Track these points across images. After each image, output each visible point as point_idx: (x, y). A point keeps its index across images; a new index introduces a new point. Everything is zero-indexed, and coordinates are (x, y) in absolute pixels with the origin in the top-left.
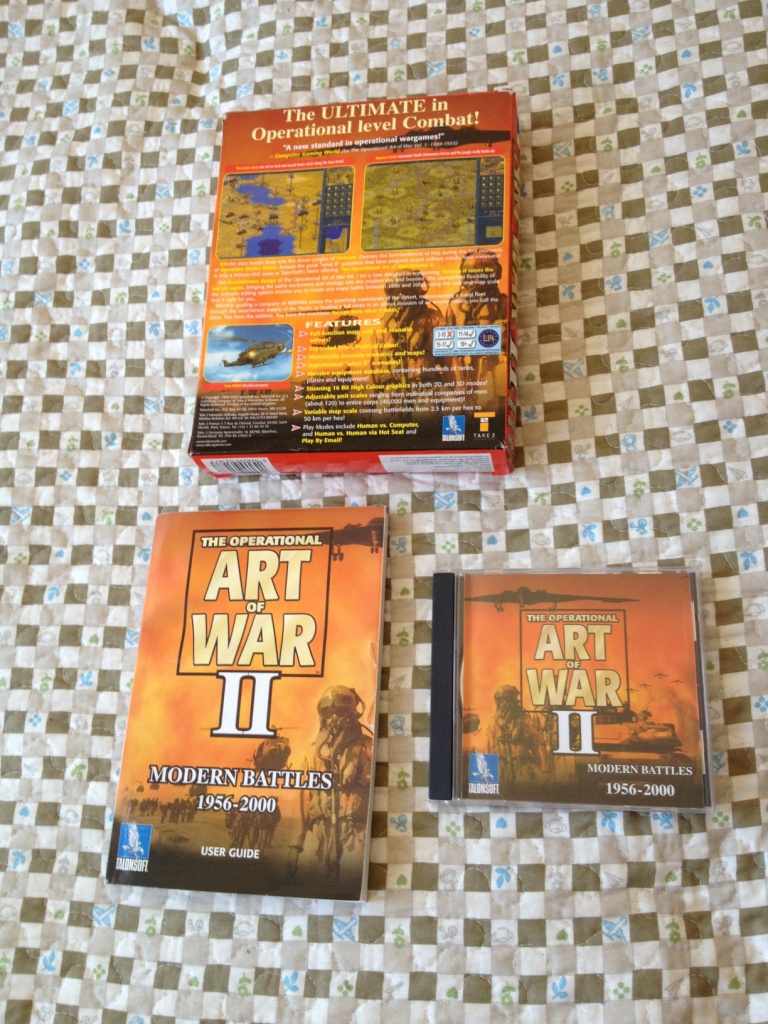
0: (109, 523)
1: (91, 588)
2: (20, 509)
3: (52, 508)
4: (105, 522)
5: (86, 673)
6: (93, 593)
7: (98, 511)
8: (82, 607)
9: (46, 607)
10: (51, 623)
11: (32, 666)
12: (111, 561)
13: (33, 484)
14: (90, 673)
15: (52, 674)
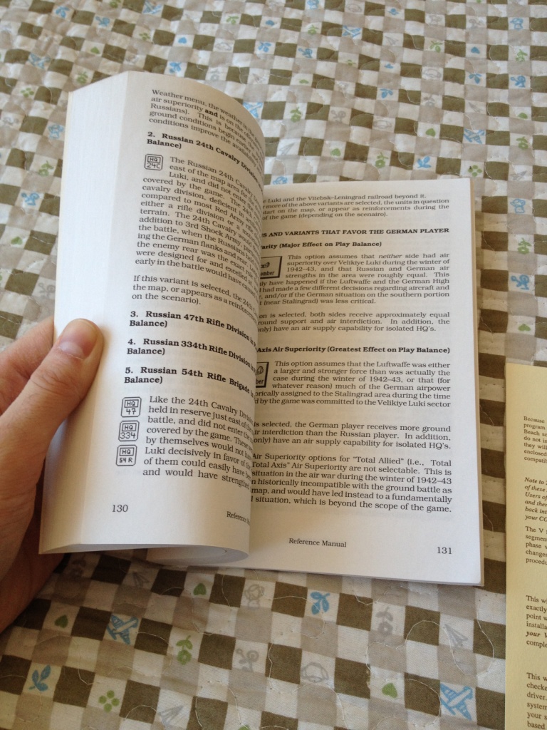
0: (438, 50)
1: (424, 95)
2: (350, 28)
3: (381, 33)
4: (434, 49)
5: (423, 159)
6: (426, 99)
7: (427, 40)
8: (417, 107)
9: (379, 103)
10: (385, 115)
11: (367, 144)
12: (441, 79)
13: (362, 13)
14: (428, 160)
15: (388, 154)
